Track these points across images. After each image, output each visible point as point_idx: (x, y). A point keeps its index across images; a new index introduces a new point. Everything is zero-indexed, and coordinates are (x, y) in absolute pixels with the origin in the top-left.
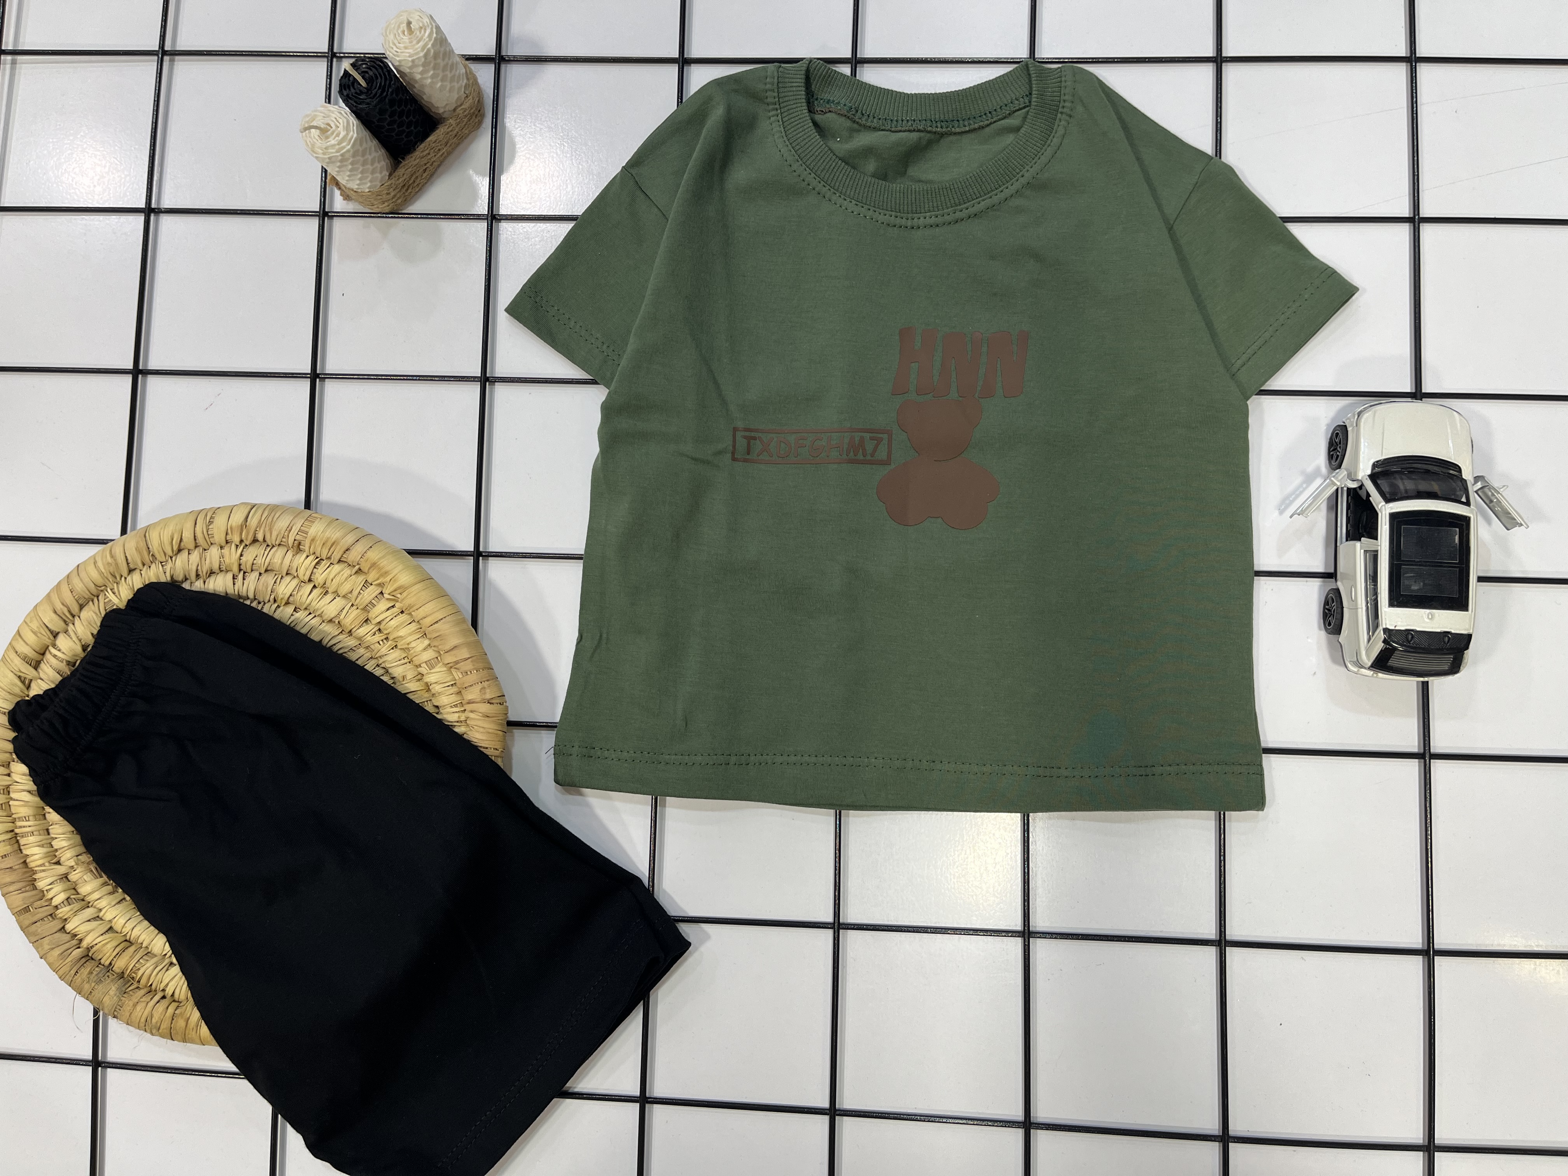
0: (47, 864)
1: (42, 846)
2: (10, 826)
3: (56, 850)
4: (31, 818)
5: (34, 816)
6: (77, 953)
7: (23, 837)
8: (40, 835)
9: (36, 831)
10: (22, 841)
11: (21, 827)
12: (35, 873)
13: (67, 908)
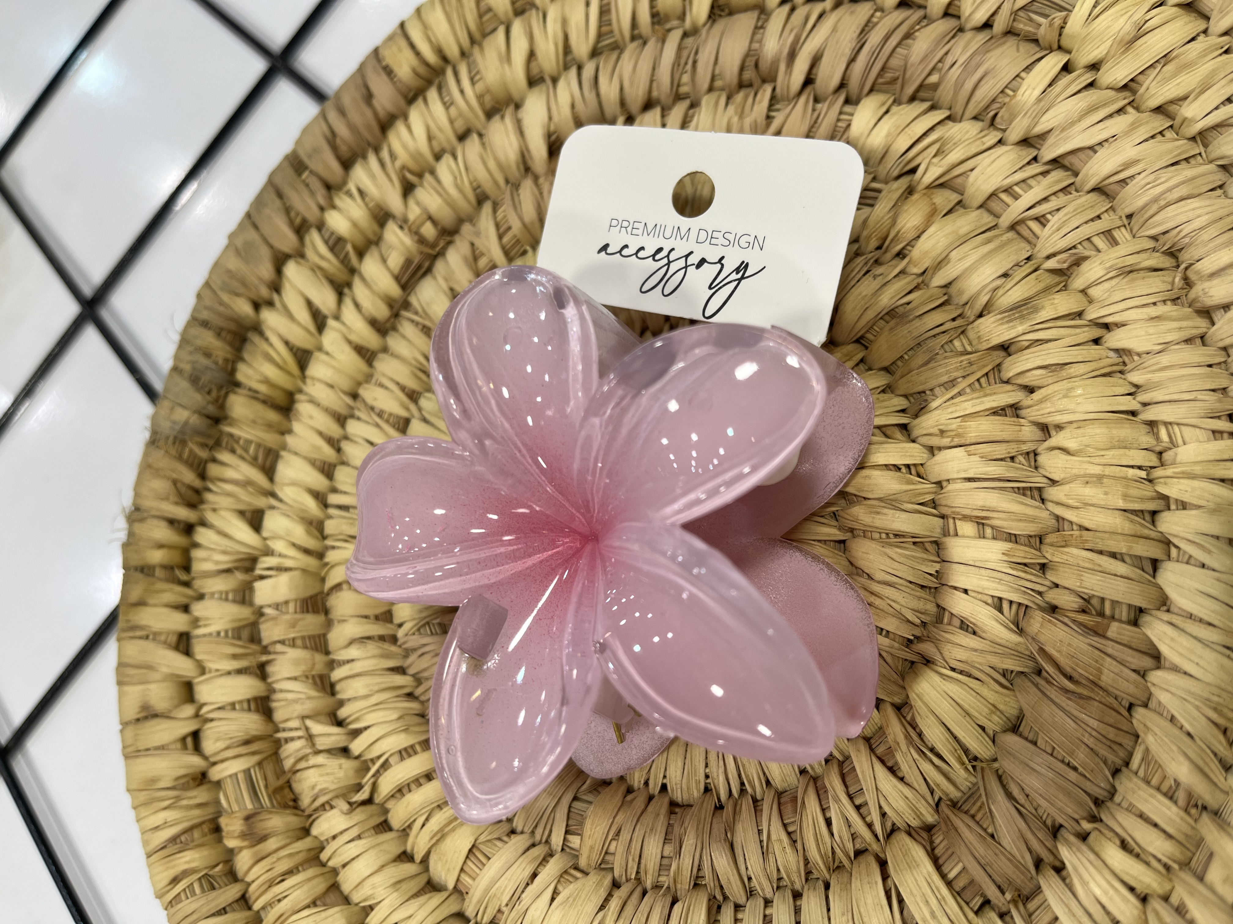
0: (398, 164)
1: (430, 138)
2: (453, 51)
3: (433, 172)
4: (480, 86)
5: (488, 91)
6: (244, 308)
7: (440, 89)
8: (451, 121)
9: (458, 109)
10: (432, 94)
11: (456, 74)
12: (377, 150)
13: (323, 249)
